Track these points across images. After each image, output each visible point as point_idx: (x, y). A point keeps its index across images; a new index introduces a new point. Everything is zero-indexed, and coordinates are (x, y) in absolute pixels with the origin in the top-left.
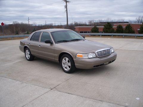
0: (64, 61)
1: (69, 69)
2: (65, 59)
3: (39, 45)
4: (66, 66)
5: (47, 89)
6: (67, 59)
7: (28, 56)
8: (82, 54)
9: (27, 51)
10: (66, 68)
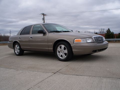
0: (59, 49)
1: (66, 56)
2: (61, 47)
3: (31, 38)
4: (62, 54)
5: (50, 73)
6: (63, 46)
7: (17, 51)
8: (80, 39)
9: (16, 46)
10: (62, 56)
